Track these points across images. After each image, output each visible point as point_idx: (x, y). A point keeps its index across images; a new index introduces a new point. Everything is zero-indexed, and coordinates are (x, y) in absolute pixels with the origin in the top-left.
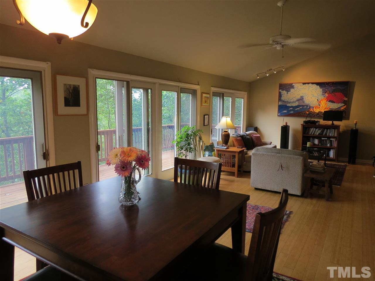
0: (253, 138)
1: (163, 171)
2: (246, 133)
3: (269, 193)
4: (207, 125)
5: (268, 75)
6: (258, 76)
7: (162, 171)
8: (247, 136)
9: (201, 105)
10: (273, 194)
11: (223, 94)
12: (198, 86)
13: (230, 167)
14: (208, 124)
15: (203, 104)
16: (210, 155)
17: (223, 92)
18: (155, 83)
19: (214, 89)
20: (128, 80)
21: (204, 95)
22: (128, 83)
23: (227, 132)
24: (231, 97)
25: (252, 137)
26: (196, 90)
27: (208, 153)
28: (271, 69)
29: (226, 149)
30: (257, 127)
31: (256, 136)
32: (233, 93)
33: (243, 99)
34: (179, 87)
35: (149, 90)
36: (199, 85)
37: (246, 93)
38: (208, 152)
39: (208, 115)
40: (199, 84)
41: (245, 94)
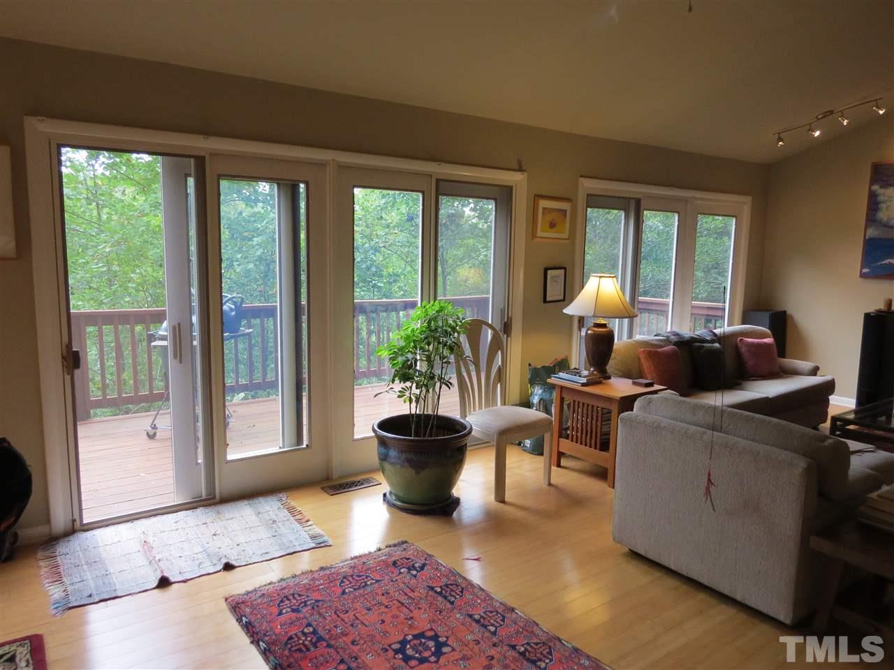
0: (743, 349)
1: (358, 440)
2: (714, 331)
3: (671, 582)
4: (561, 301)
5: (817, 134)
6: (780, 139)
7: (355, 440)
8: (712, 341)
9: (532, 234)
10: (685, 588)
11: (638, 202)
12: (519, 173)
13: (596, 448)
14: (562, 298)
15: (539, 234)
16: (544, 397)
17: (639, 196)
18: (321, 165)
19: (589, 185)
20: (202, 154)
21: (543, 204)
22: (200, 161)
23: (604, 326)
24: (678, 212)
25: (739, 345)
26: (511, 188)
27: (540, 391)
28: (831, 112)
29: (583, 385)
30: (785, 312)
31: (753, 345)
32: (685, 201)
33: (734, 220)
34: (431, 176)
35: (302, 186)
36: (520, 170)
37: (747, 200)
38: (541, 388)
39: (565, 269)
40: (524, 168)
41: (745, 203)
